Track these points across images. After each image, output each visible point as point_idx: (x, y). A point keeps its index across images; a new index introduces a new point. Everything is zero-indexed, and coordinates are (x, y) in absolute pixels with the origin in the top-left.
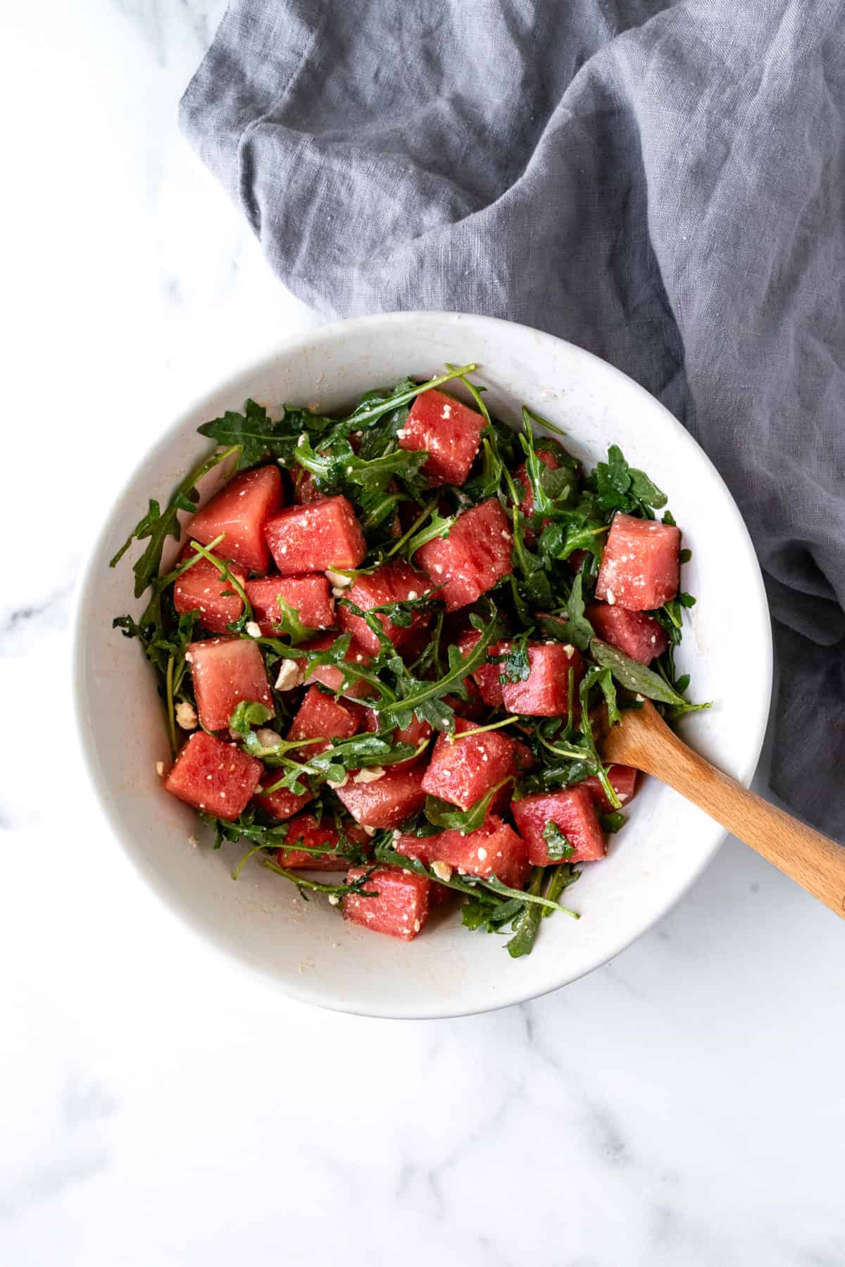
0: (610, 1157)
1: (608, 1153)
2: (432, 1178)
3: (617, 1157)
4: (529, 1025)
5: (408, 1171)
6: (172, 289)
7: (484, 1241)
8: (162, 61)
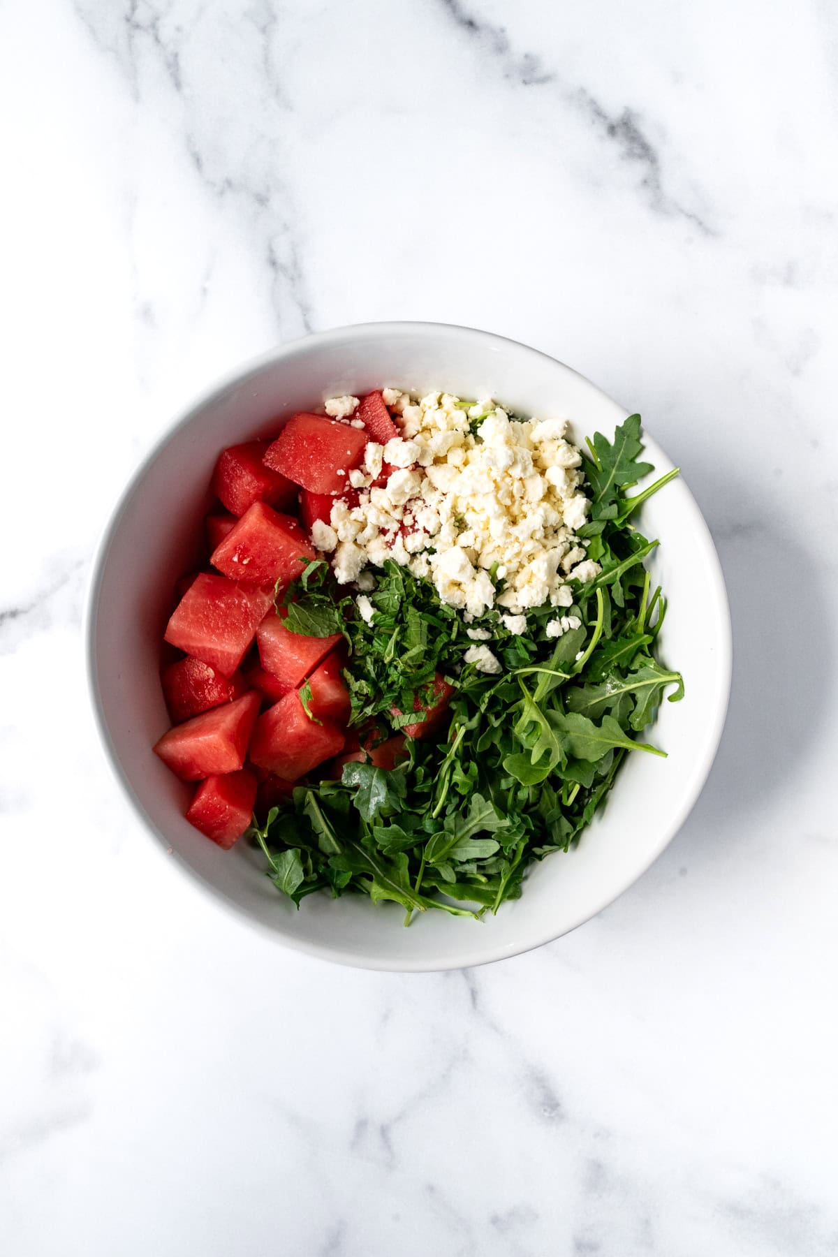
0: (546, 1114)
1: (545, 1110)
2: (384, 1131)
3: (553, 1115)
4: (474, 994)
5: (362, 1125)
6: (146, 313)
7: (431, 1189)
8: (137, 97)
